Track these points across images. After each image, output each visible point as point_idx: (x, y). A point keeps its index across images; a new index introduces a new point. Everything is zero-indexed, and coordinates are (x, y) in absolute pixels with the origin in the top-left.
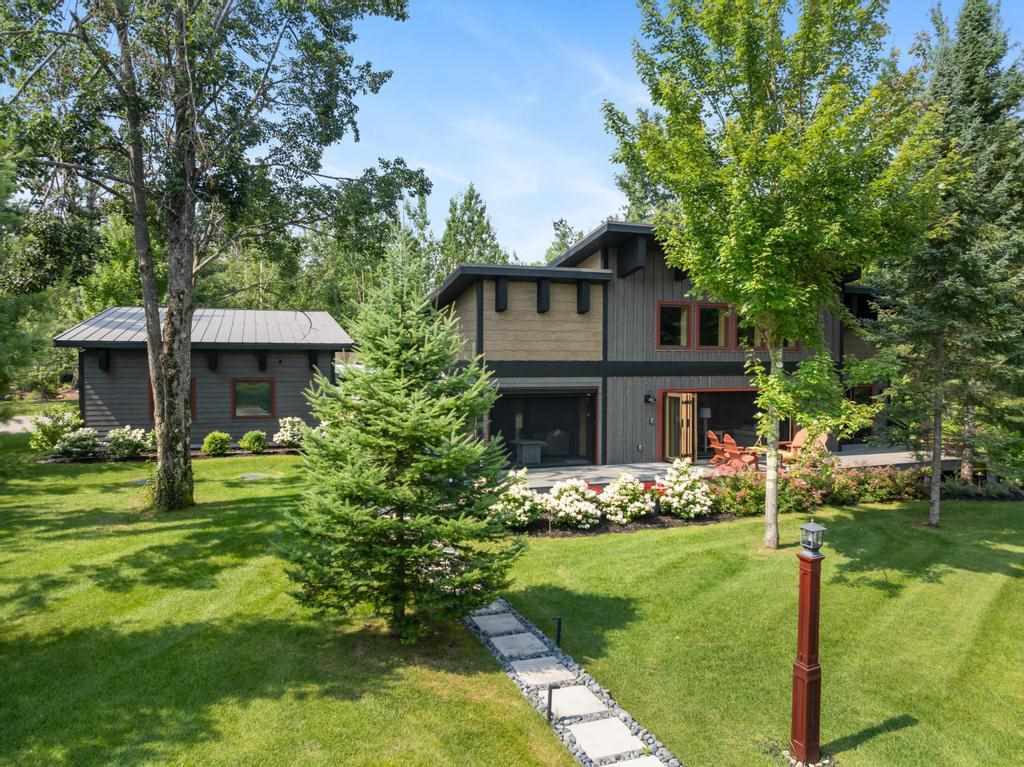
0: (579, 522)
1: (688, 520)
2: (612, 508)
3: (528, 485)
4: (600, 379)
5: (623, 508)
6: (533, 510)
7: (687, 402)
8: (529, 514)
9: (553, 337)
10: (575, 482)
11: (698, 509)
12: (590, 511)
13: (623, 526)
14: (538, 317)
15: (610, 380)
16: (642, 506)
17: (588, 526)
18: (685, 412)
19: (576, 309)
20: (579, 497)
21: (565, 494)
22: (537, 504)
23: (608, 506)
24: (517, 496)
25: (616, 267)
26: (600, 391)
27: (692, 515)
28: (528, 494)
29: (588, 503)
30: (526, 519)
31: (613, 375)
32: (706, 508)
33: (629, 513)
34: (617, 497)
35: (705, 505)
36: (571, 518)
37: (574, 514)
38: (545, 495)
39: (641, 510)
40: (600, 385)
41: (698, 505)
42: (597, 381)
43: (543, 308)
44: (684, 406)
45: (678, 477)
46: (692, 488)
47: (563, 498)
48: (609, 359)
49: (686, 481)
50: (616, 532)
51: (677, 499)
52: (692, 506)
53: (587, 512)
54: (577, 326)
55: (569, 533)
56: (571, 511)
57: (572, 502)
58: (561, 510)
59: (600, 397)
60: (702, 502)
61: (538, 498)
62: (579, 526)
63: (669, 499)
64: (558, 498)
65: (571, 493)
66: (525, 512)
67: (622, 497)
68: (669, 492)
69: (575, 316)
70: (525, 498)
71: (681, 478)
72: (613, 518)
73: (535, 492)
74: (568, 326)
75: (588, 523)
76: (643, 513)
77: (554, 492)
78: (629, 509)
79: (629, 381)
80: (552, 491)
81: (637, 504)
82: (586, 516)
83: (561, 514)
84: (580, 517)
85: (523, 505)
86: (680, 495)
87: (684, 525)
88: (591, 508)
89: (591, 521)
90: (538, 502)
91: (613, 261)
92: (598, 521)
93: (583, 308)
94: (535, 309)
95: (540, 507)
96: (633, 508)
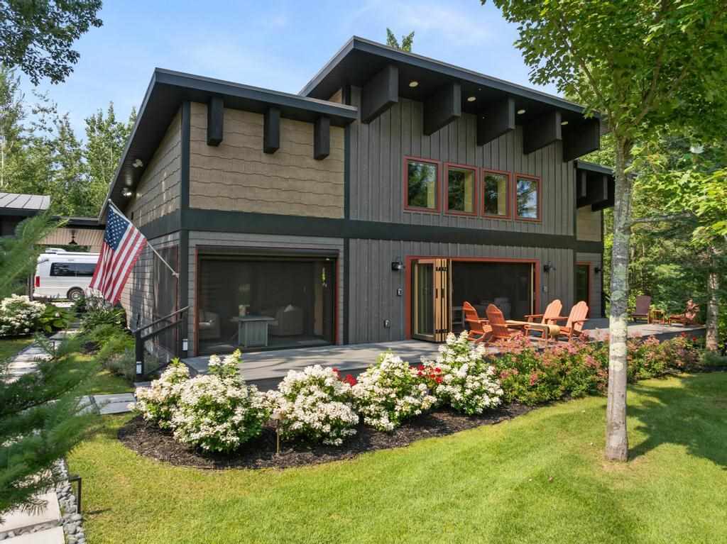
0: (325, 436)
1: (475, 416)
2: (372, 407)
3: (241, 379)
4: (341, 241)
5: (390, 407)
6: (249, 420)
7: (441, 269)
8: (242, 429)
9: (285, 185)
10: (317, 371)
11: (486, 401)
12: (344, 418)
13: (389, 433)
14: (265, 158)
15: (352, 242)
16: (416, 402)
17: (340, 441)
18: (440, 281)
19: (312, 154)
20: (325, 395)
21: (304, 390)
22: (256, 411)
23: (367, 403)
24: (220, 400)
25: (359, 104)
26: (341, 255)
27: (480, 410)
28: (242, 393)
29: (340, 404)
30: (236, 439)
31: (355, 237)
32: (496, 399)
33: (397, 414)
34: (378, 390)
35: (494, 395)
36: (313, 431)
37: (318, 425)
38: (271, 394)
39: (415, 408)
40: (342, 249)
41: (486, 397)
42: (337, 243)
43: (271, 148)
44: (438, 273)
45: (456, 357)
46: (474, 372)
47: (300, 398)
48: (351, 218)
49: (466, 362)
50: (382, 447)
51: (458, 388)
52: (477, 397)
53: (339, 419)
54: (312, 174)
55: (309, 455)
56: (312, 419)
57: (314, 404)
58: (296, 419)
59: (341, 262)
60: (492, 390)
61: (258, 399)
62: (326, 442)
63: (449, 388)
64: (292, 398)
65: (313, 388)
66: (234, 427)
67: (389, 390)
68: (448, 378)
69: (312, 162)
70: (235, 402)
71: (460, 359)
72: (375, 422)
73: (254, 388)
74: (302, 174)
75: (339, 436)
76: (418, 412)
77: (285, 387)
78: (397, 408)
79: (375, 244)
80: (280, 386)
81: (409, 399)
82: (337, 425)
83: (297, 425)
84: (327, 428)
85: (232, 413)
86: (463, 383)
87: (472, 427)
88: (343, 412)
89: (344, 432)
90: (257, 406)
91: (355, 98)
92: (354, 432)
93: (321, 154)
94: (261, 147)
95: (260, 415)
96: (404, 405)
